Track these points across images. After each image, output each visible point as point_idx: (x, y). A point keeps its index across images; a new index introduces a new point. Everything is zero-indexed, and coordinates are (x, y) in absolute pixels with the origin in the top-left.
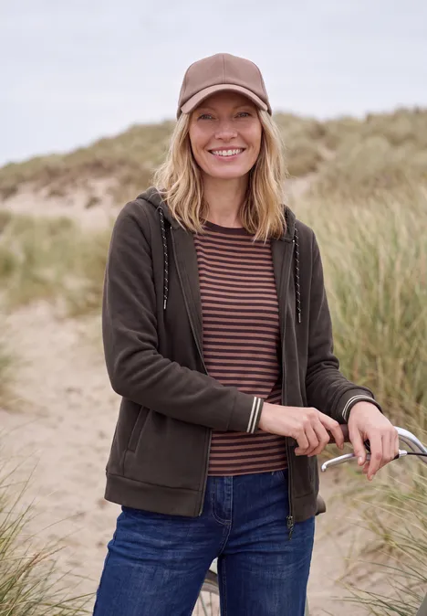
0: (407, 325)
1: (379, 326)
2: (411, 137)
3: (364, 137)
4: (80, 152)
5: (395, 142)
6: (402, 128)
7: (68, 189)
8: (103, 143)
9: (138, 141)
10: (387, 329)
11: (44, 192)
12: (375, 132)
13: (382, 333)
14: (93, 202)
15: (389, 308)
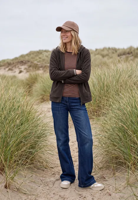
0: (107, 91)
1: (102, 91)
2: (107, 55)
3: (95, 55)
4: (16, 58)
5: (103, 56)
6: (105, 52)
7: (14, 68)
8: (22, 56)
9: (32, 56)
10: (103, 92)
11: (7, 69)
12: (98, 54)
13: (102, 92)
14: (21, 72)
15: (104, 87)
